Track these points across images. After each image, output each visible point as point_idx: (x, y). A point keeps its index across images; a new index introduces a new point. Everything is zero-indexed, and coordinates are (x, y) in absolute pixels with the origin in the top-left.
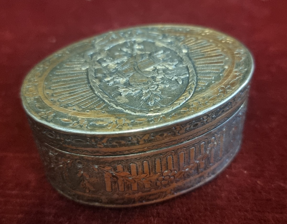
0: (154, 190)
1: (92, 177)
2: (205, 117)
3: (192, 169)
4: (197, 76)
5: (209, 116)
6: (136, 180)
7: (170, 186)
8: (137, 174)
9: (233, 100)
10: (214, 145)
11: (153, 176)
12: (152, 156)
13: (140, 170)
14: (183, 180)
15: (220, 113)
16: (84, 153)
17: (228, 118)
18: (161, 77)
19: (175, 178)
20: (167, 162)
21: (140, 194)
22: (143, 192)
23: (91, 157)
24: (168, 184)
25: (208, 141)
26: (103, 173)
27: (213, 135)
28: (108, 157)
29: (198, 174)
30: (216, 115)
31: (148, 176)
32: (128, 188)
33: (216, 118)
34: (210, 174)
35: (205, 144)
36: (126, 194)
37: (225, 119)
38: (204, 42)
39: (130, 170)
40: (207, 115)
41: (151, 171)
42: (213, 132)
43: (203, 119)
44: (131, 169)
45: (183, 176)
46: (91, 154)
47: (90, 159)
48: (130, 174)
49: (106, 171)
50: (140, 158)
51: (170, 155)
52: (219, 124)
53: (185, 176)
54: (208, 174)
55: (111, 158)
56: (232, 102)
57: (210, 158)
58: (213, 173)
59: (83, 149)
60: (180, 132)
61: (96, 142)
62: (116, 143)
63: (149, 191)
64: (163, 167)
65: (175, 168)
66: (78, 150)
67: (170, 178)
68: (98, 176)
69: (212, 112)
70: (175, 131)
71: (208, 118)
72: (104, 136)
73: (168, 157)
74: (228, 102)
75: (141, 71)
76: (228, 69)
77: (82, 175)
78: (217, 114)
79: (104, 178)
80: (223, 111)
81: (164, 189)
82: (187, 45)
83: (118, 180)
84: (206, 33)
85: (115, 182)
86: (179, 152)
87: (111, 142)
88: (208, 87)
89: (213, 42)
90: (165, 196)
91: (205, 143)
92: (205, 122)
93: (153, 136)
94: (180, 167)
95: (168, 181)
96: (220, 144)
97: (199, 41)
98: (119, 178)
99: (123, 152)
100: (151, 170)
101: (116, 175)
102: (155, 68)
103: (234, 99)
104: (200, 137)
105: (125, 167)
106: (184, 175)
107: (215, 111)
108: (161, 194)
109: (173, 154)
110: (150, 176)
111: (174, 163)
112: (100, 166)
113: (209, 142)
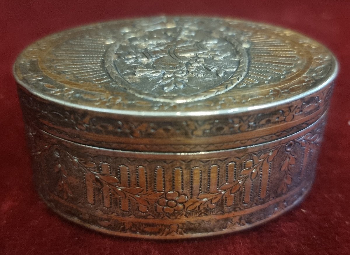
0: (152, 217)
1: (71, 175)
2: (236, 120)
3: (213, 202)
4: (248, 73)
5: (243, 121)
6: (127, 194)
7: (176, 218)
8: (129, 185)
9: (288, 109)
10: (252, 173)
11: (151, 194)
12: (152, 161)
13: (133, 179)
14: (197, 215)
15: (263, 122)
16: (62, 135)
17: (279, 137)
18: (198, 66)
19: (184, 208)
20: (173, 177)
21: (132, 219)
22: (136, 217)
23: (70, 143)
24: (174, 214)
25: (242, 163)
26: (85, 172)
27: (250, 155)
28: (91, 147)
29: (223, 213)
30: (255, 123)
31: (145, 191)
32: (116, 204)
33: (255, 128)
34: (243, 221)
35: (235, 167)
36: (113, 213)
37: (272, 136)
38: (277, 42)
39: (119, 174)
40: (240, 117)
41: (149, 185)
42: (250, 151)
43: (233, 122)
44: (121, 175)
45: (197, 209)
46: (70, 139)
47: (69, 146)
48: (118, 182)
49: (88, 169)
50: (134, 159)
51: (178, 167)
52: (261, 140)
53: (201, 209)
54: (240, 219)
55: (95, 149)
56: (285, 111)
57: (244, 193)
58: (249, 222)
59: (61, 128)
60: (195, 133)
61: (76, 120)
62: (102, 126)
63: (145, 217)
64: (167, 184)
65: (185, 191)
66: (55, 128)
67: (176, 205)
68: (78, 175)
69: (248, 114)
70: (187, 128)
71: (242, 123)
72: (85, 113)
73: (174, 169)
74: (277, 108)
75: (175, 55)
76: (296, 72)
77: (60, 171)
78: (259, 123)
79: (85, 180)
80: (269, 121)
81: (168, 221)
82: (252, 41)
83: (103, 187)
84: (286, 34)
85: (99, 190)
86: (192, 166)
87: (95, 124)
88: (256, 86)
89: (289, 43)
90: (168, 234)
91: (236, 164)
92: (237, 129)
93: (153, 128)
94: (193, 191)
95: (174, 210)
96: (261, 174)
97: (270, 40)
98: (104, 185)
99: (110, 144)
100: (149, 183)
101: (100, 178)
102: (196, 56)
103: (289, 107)
104: (228, 152)
105: (113, 168)
106: (199, 207)
107: (254, 115)
108: (163, 228)
109: (183, 167)
110: (147, 194)
111: (184, 182)
112: (81, 160)
113: (242, 166)
